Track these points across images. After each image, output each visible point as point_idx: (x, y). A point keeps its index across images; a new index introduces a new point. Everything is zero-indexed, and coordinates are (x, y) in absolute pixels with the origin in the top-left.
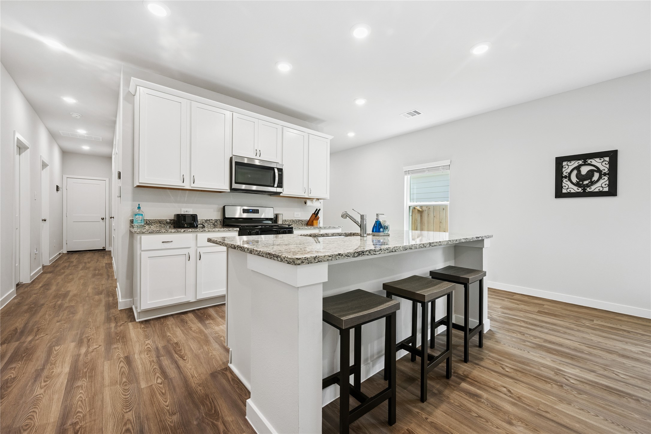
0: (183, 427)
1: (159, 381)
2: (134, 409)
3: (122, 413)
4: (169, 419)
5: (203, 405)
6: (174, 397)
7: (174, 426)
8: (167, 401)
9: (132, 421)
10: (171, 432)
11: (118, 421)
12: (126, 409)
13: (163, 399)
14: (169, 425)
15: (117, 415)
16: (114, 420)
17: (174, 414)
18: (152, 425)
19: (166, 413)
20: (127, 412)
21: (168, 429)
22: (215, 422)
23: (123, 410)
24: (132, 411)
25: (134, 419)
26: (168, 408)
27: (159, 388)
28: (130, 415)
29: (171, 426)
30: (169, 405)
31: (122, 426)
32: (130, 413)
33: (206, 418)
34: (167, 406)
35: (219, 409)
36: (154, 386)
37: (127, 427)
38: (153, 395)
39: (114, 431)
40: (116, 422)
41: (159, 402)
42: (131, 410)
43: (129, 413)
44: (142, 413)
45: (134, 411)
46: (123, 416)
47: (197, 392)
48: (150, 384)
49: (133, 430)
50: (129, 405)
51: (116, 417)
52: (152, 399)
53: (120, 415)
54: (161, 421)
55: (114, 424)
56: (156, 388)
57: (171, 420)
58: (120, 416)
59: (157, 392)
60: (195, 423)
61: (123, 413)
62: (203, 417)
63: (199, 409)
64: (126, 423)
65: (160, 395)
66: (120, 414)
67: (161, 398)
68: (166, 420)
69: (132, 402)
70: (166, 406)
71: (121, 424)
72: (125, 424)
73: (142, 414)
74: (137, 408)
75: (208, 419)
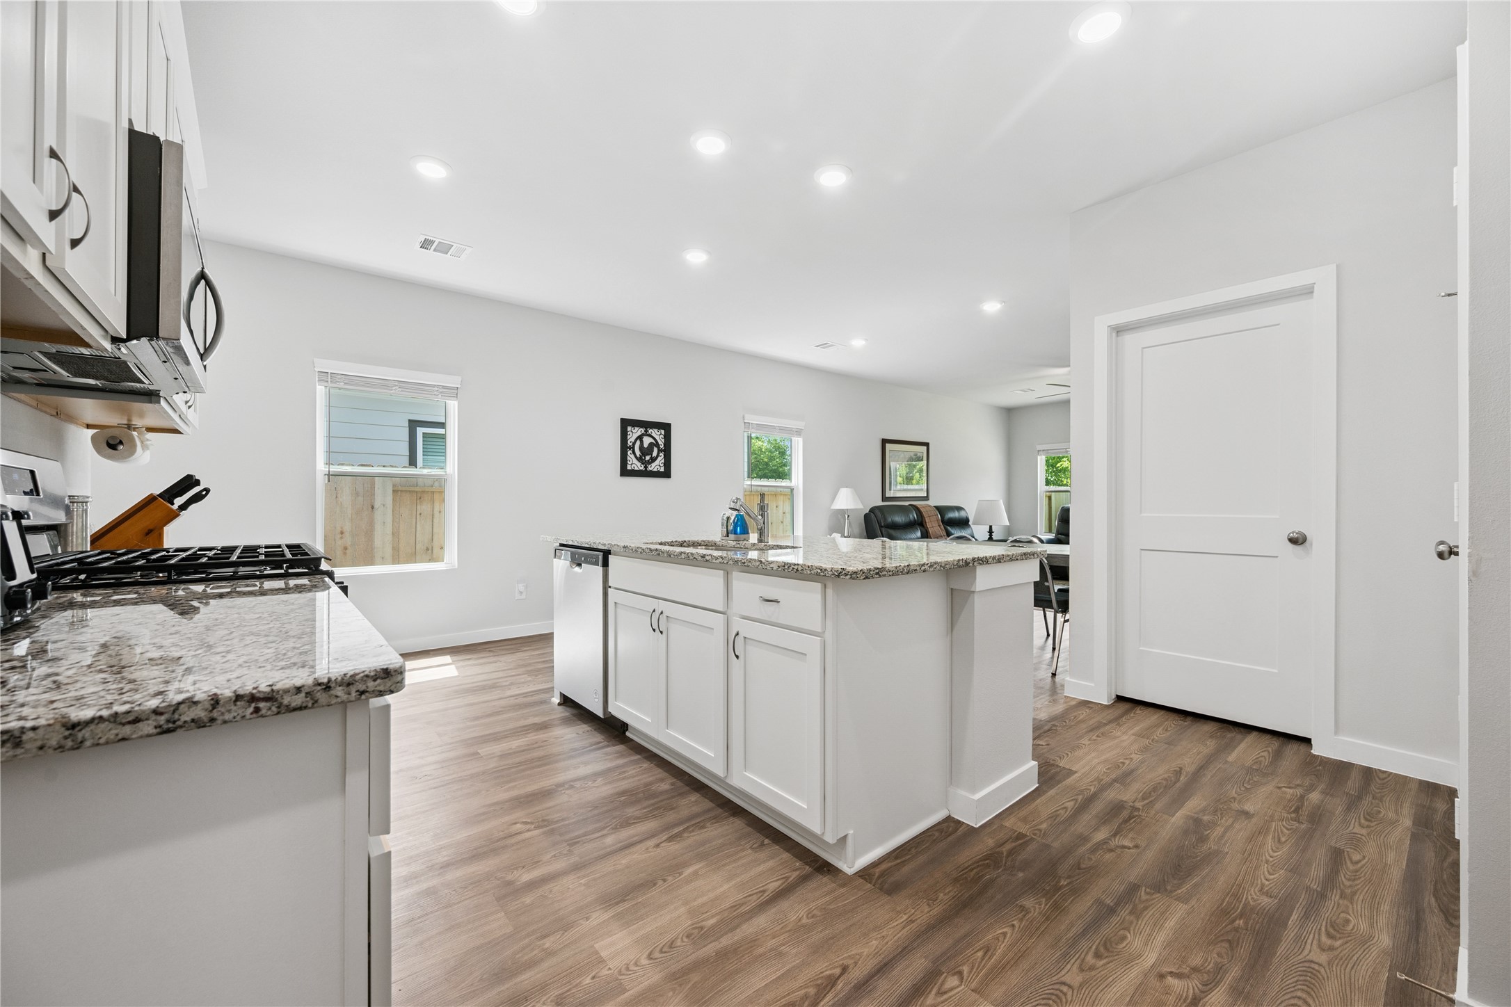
0: (1038, 886)
1: (952, 981)
2: (1054, 979)
3: (1077, 995)
4: (1037, 910)
5: (983, 876)
6: (987, 927)
7: (1044, 896)
8: (1001, 933)
9: (1077, 962)
10: (1054, 896)
11: (1097, 986)
12: (1065, 994)
13: (1000, 944)
14: (1046, 905)
15: (1088, 999)
16: (1100, 995)
17: (1022, 908)
18: (1063, 927)
19: (1027, 920)
20: (1070, 986)
21: (1054, 901)
22: (1005, 854)
23: (1069, 999)
24: (1062, 979)
25: (1072, 961)
26: (1015, 922)
27: (974, 970)
28: (1072, 976)
29: (1046, 900)
30: (1009, 926)
31: (1099, 970)
32: (1067, 979)
33: (1005, 865)
34: (1013, 926)
35: (979, 857)
36: (973, 986)
37: (1094, 961)
38: (1000, 968)
39: (1116, 976)
40: (1101, 988)
41: (1012, 946)
42: (1060, 983)
43: (1068, 982)
44: (1053, 958)
45: (1059, 975)
46: (1081, 986)
47: (953, 898)
48: (974, 996)
49: (1091, 948)
50: (1054, 997)
51: (1093, 998)
52: (1012, 962)
53: (1084, 994)
54: (1047, 919)
55: (1106, 989)
56: (977, 976)
57: (1037, 906)
58: (1087, 993)
59: (989, 965)
60: (1021, 875)
61: (1075, 991)
62: (1005, 870)
63: (992, 881)
64: (1089, 969)
65: (995, 954)
66: (1081, 996)
67: (999, 948)
68: (1040, 913)
69: (1044, 996)
70: (1014, 930)
71: (1096, 977)
72: (1092, 968)
73: (1056, 956)
74: (1050, 973)
75: (1006, 863)
